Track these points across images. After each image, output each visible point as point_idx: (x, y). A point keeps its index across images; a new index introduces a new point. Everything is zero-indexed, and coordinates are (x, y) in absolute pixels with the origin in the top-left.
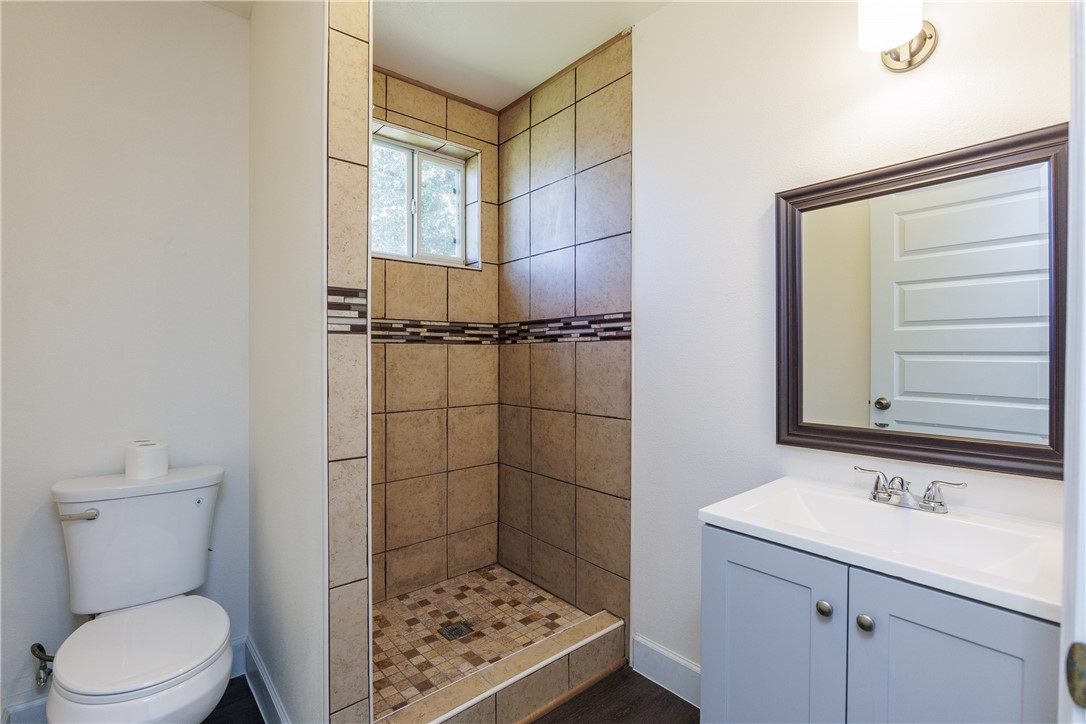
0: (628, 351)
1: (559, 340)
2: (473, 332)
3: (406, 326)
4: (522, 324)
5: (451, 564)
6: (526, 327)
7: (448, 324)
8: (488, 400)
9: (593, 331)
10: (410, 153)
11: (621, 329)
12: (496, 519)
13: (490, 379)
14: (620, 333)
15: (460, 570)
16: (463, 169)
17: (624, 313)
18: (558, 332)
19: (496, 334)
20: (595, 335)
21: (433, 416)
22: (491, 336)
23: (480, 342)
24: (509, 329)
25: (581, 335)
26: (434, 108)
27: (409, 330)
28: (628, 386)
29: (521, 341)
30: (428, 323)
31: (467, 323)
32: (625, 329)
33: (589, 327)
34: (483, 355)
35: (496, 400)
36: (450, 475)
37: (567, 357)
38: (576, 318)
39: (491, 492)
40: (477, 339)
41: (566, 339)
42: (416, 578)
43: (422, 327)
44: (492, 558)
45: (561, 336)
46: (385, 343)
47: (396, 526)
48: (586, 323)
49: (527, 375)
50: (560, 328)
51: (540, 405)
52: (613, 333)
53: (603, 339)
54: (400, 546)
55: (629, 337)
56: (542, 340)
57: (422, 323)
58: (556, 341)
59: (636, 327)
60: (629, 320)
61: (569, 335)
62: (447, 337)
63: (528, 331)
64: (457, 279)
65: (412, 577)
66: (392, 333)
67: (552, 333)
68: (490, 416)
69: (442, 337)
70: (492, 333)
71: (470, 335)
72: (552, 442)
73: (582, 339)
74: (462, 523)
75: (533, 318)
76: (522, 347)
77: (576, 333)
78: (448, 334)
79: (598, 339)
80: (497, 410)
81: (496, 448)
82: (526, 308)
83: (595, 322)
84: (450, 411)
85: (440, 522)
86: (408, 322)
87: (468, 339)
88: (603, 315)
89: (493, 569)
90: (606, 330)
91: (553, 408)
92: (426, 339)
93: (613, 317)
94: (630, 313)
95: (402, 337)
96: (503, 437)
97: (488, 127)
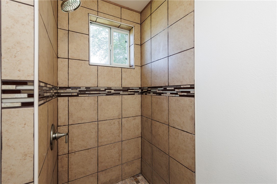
0: (193, 102)
1: (162, 95)
2: (131, 91)
3: (106, 89)
4: (149, 88)
5: (123, 175)
6: (150, 89)
7: (122, 88)
8: (137, 115)
9: (176, 92)
10: (109, 29)
11: (189, 92)
12: (140, 157)
13: (138, 107)
14: (189, 94)
15: (126, 177)
16: (128, 34)
17: (191, 85)
18: (162, 92)
19: (140, 91)
20: (177, 94)
21: (116, 122)
22: (138, 92)
23: (134, 94)
24: (144, 89)
25: (171, 94)
26: (116, 11)
27: (107, 91)
28: (193, 119)
29: (148, 94)
30: (114, 88)
31: (129, 87)
32: (191, 92)
33: (174, 90)
34: (135, 99)
35: (140, 114)
36: (123, 142)
37: (165, 102)
38: (168, 86)
39: (138, 147)
40: (133, 93)
41: (165, 95)
42: (110, 181)
43: (112, 89)
44: (139, 171)
45: (163, 93)
46: (98, 96)
47: (102, 162)
48: (173, 88)
49: (150, 107)
50: (162, 90)
51: (155, 119)
52: (185, 94)
53: (180, 96)
54: (104, 169)
55: (193, 96)
56: (155, 94)
57: (112, 88)
58: (161, 95)
59: (197, 91)
60: (193, 88)
61: (166, 93)
62: (121, 92)
63: (150, 90)
64: (125, 72)
65: (108, 181)
66: (100, 92)
67: (159, 92)
68: (138, 120)
69: (119, 93)
70: (138, 90)
71: (130, 92)
72: (159, 135)
73: (171, 95)
74: (127, 160)
75: (153, 86)
76: (149, 96)
77: (169, 93)
78: (122, 92)
79: (178, 96)
80: (140, 118)
81: (140, 131)
82: (150, 82)
83: (177, 88)
84: (123, 119)
85: (119, 160)
86: (107, 88)
87: (130, 93)
88: (180, 86)
89: (139, 176)
90: (182, 92)
91: (159, 121)
92: (113, 94)
93: (185, 86)
94: (194, 85)
95: (104, 94)
96: (142, 128)
97: (137, 18)
